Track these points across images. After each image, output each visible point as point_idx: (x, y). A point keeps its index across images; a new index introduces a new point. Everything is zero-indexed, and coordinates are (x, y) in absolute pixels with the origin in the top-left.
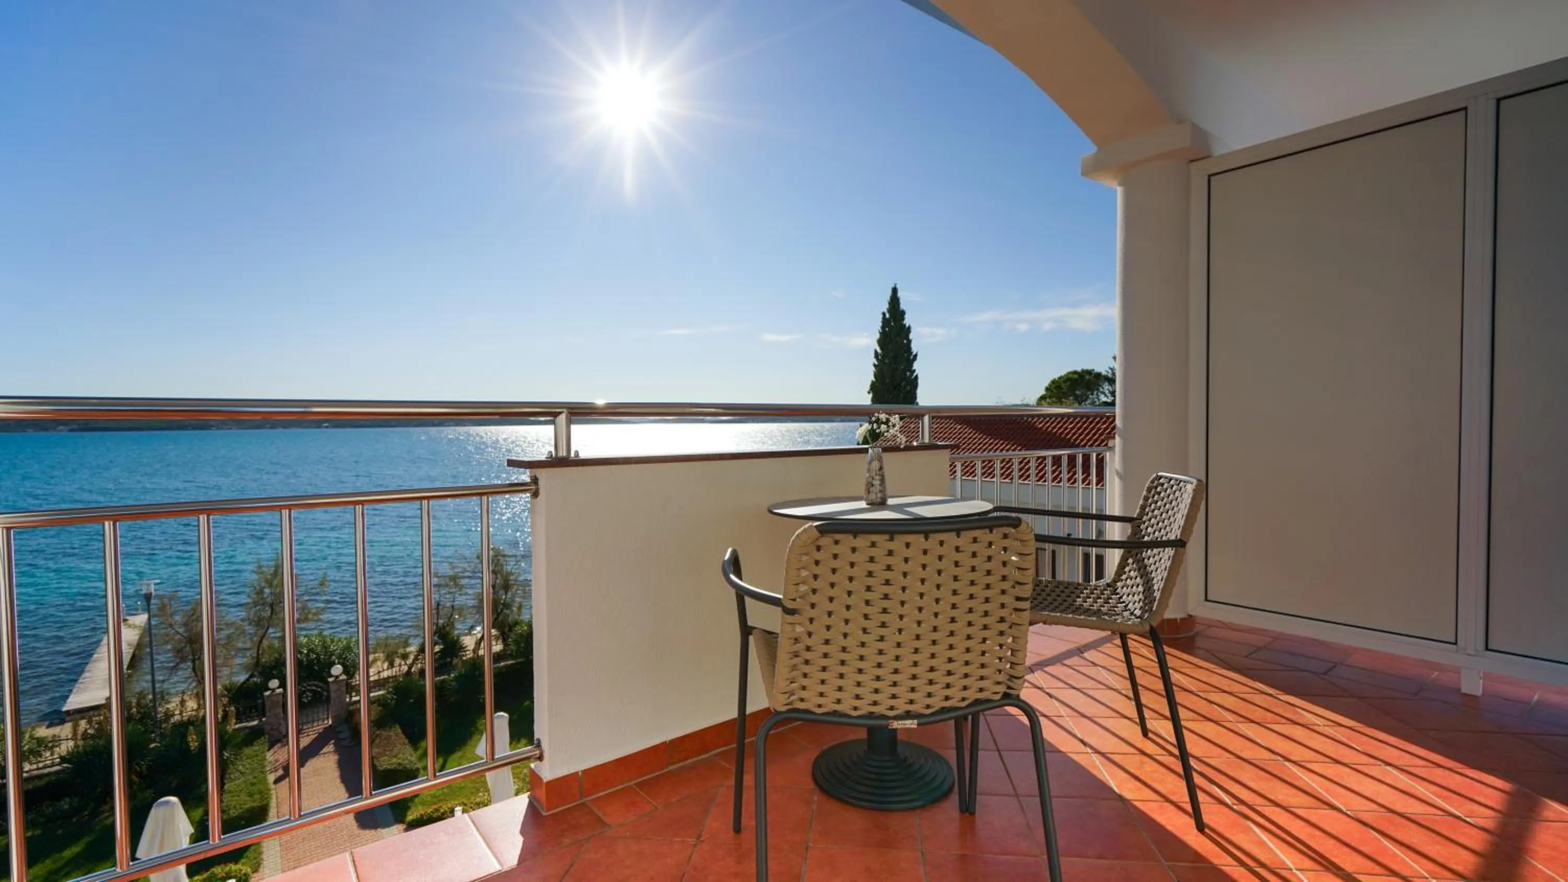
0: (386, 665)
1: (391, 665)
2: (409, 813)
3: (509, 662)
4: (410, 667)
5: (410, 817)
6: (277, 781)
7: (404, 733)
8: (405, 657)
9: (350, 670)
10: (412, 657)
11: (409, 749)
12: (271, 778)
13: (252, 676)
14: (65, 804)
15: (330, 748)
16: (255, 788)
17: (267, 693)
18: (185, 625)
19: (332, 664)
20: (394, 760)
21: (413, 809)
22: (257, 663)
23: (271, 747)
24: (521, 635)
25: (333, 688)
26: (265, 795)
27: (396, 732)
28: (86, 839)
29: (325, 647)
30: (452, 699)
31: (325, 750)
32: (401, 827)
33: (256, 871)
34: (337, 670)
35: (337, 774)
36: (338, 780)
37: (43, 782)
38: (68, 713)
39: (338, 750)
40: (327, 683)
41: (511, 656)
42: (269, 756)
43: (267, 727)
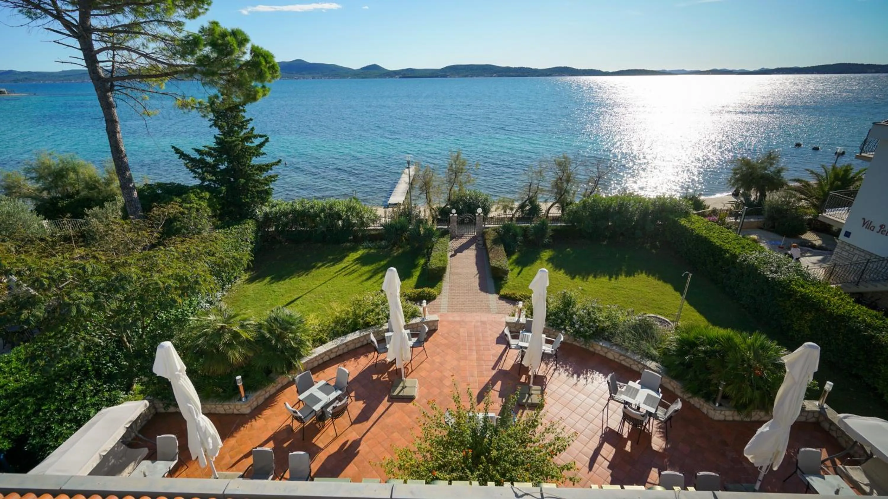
0: (502, 212)
1: (505, 212)
2: (502, 290)
3: (563, 224)
4: (513, 215)
5: (502, 292)
6: (452, 256)
7: (505, 250)
8: (512, 209)
9: (486, 211)
10: (515, 210)
11: (505, 259)
12: (450, 254)
13: (447, 205)
14: (383, 243)
15: (473, 247)
16: (442, 258)
17: (451, 215)
18: (423, 177)
19: (479, 207)
20: (498, 263)
21: (504, 289)
22: (449, 200)
23: (451, 240)
24: (571, 211)
25: (478, 218)
26: (445, 261)
27: (501, 249)
28: (388, 259)
29: (477, 198)
30: (531, 238)
31: (472, 247)
32: (497, 296)
33: (439, 294)
34: (480, 210)
35: (474, 260)
36: (475, 264)
37: (377, 232)
38: (390, 204)
39: (477, 249)
40: (475, 216)
41: (564, 221)
42: (450, 244)
43: (450, 231)
